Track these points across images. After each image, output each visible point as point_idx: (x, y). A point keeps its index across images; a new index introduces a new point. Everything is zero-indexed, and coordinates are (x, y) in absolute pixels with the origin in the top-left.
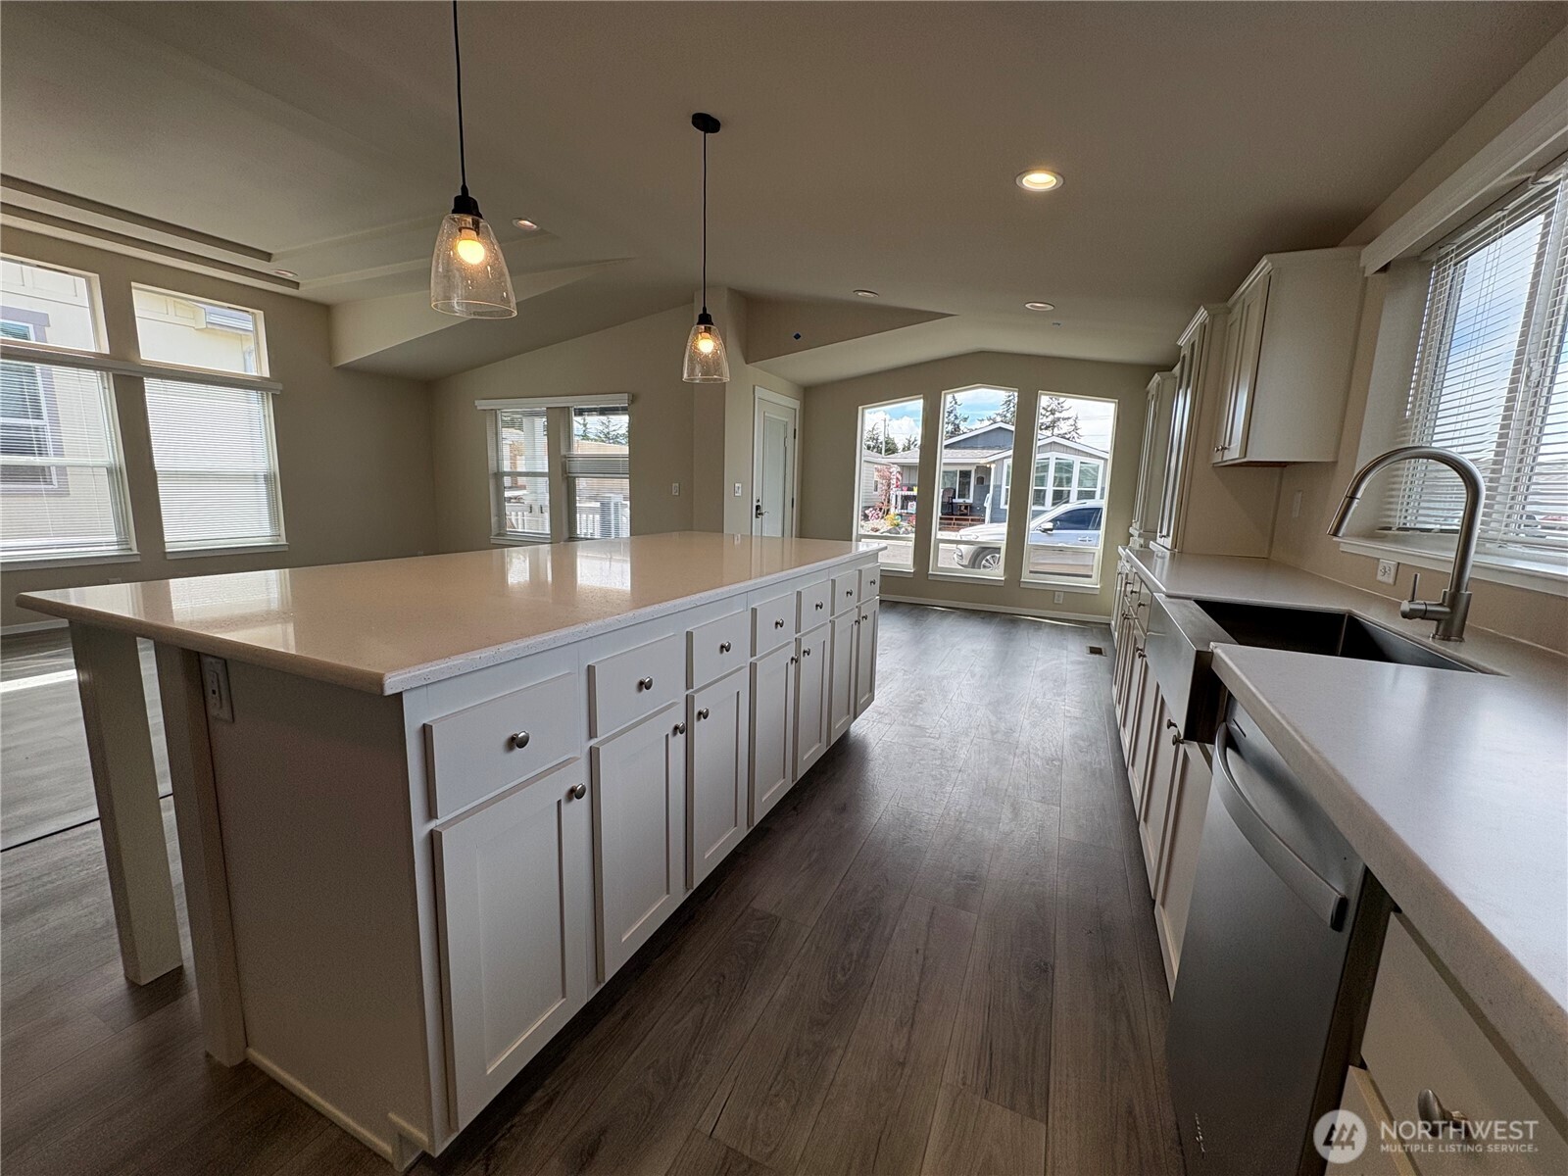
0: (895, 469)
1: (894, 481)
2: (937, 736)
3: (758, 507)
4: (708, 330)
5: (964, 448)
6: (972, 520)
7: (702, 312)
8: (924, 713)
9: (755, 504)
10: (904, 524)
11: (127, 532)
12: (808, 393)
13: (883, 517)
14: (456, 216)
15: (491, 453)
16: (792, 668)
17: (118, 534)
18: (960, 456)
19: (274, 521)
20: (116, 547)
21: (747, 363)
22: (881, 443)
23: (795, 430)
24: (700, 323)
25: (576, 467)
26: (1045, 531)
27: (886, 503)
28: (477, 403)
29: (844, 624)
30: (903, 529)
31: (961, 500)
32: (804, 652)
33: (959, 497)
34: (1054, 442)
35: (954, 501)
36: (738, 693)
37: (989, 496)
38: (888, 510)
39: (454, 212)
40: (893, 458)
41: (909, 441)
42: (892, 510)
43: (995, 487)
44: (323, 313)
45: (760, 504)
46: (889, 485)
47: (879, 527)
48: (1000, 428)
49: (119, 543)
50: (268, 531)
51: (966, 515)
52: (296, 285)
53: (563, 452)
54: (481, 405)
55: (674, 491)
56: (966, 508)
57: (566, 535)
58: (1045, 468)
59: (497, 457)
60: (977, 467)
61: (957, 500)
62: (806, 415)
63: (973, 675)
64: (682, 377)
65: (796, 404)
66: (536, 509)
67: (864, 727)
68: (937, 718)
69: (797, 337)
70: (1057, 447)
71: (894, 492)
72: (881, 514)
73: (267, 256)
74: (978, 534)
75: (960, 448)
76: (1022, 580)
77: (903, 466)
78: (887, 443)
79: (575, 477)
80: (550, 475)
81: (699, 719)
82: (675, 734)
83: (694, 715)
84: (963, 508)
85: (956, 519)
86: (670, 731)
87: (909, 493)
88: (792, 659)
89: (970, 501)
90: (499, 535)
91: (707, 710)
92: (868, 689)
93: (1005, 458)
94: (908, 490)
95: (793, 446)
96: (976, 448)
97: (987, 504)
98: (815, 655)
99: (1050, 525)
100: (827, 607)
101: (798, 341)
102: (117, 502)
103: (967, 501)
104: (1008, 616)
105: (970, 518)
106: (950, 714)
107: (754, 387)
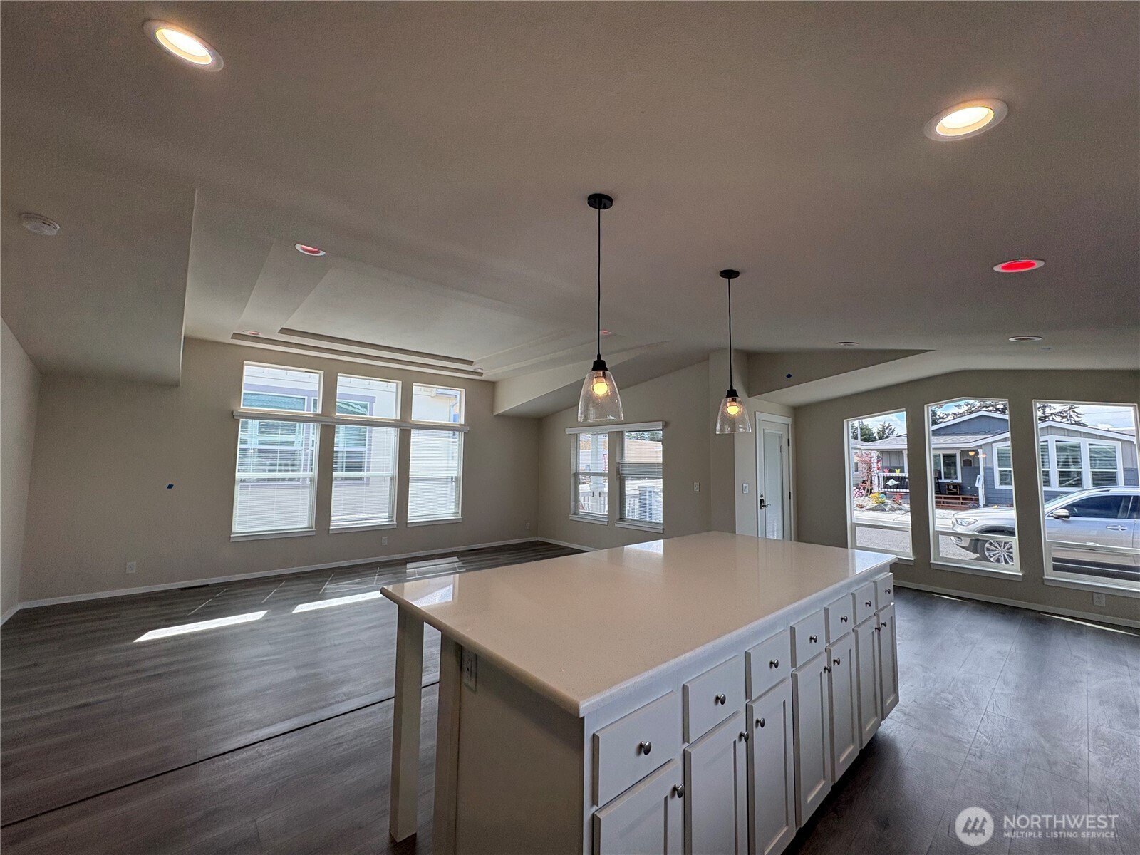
0: (875, 455)
1: (874, 465)
2: (978, 754)
3: (762, 501)
4: (734, 400)
5: (946, 435)
6: (964, 499)
7: (729, 389)
8: (957, 722)
9: (759, 498)
10: (889, 501)
11: (393, 512)
12: (798, 412)
13: (867, 495)
14: (593, 372)
15: (573, 461)
16: (825, 675)
17: (389, 512)
18: (942, 441)
19: (457, 506)
20: (387, 520)
21: (749, 396)
22: (856, 429)
23: (789, 440)
24: (728, 396)
25: (626, 470)
26: (1059, 517)
27: (868, 483)
28: (566, 430)
29: (866, 632)
30: (889, 507)
31: (949, 481)
32: (834, 661)
33: (945, 478)
34: (1051, 427)
35: (940, 481)
36: (784, 702)
37: (981, 477)
38: (871, 489)
39: (593, 370)
40: (871, 445)
41: (884, 427)
42: (876, 490)
43: (985, 468)
44: (492, 385)
45: (763, 498)
46: (870, 468)
47: (865, 504)
48: (983, 416)
49: (389, 517)
50: (453, 510)
51: (956, 494)
52: (481, 374)
53: (618, 460)
54: (569, 431)
55: (695, 488)
56: (955, 487)
57: (618, 517)
58: (1045, 449)
59: (576, 463)
60: (962, 451)
61: (943, 480)
62: (796, 424)
63: (1006, 683)
64: (715, 430)
65: (789, 421)
66: (597, 494)
67: (892, 727)
68: (973, 731)
69: (789, 376)
70: (1053, 431)
71: (875, 473)
72: (864, 493)
73: (471, 363)
74: (976, 518)
75: (941, 435)
76: (1045, 577)
77: (882, 452)
78: (861, 429)
79: (625, 477)
80: (609, 475)
81: (757, 726)
82: (740, 740)
83: (754, 721)
84: (951, 488)
85: (945, 498)
86: (737, 738)
87: (891, 474)
88: (825, 669)
89: (959, 481)
90: (574, 514)
91: (764, 720)
92: (892, 689)
93: (993, 442)
94: (890, 472)
95: (788, 453)
96: (959, 434)
97: (980, 484)
98: (844, 662)
99: (1065, 512)
100: (851, 620)
101: (790, 379)
102: (392, 495)
103: (955, 481)
104: (1034, 614)
105: (961, 497)
106: (988, 729)
107: (755, 413)
